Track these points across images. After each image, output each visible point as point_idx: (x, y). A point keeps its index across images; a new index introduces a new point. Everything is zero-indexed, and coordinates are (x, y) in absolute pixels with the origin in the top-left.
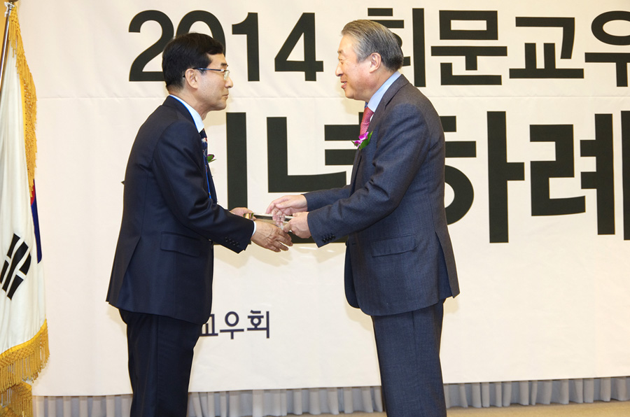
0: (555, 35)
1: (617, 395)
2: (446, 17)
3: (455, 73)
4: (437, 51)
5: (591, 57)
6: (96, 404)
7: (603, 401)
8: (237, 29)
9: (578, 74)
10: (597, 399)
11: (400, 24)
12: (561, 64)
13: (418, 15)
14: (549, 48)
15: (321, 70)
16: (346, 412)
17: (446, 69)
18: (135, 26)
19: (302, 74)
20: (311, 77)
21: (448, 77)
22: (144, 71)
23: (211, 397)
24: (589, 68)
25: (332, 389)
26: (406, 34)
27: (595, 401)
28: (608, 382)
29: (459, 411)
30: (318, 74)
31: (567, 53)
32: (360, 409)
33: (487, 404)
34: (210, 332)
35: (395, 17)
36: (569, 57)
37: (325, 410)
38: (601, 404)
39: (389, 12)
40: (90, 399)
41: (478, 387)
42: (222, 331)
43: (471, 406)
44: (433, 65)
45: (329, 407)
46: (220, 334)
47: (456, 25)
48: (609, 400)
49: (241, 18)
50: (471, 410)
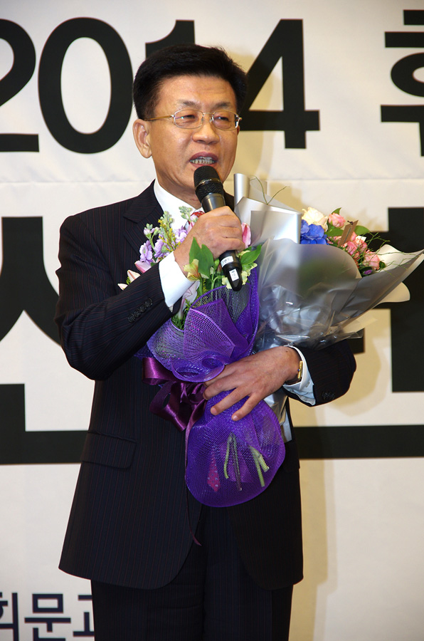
15: (316, 127)
19: (279, 136)
20: (295, 141)
30: (310, 136)
49: (163, 31)
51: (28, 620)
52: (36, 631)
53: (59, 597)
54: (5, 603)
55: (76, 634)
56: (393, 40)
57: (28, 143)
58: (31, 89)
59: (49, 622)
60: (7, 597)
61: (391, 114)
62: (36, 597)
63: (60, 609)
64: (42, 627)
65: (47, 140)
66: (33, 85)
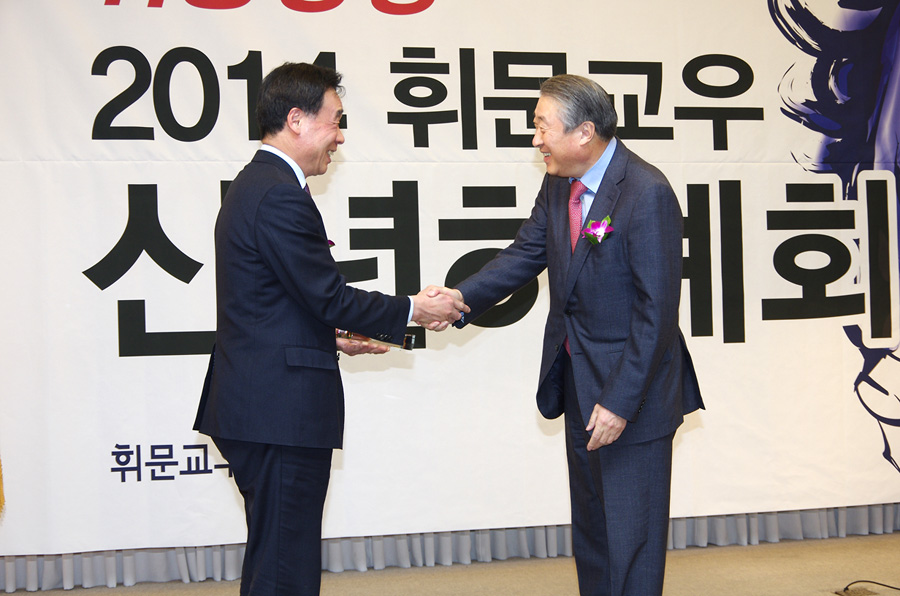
0: (638, 85)
1: (716, 539)
2: (502, 60)
3: (514, 131)
4: (491, 104)
5: (682, 113)
6: (49, 565)
7: (697, 547)
8: (234, 72)
9: (666, 133)
10: (690, 543)
11: (444, 68)
12: (645, 121)
13: (467, 57)
14: (631, 101)
16: (376, 568)
17: (503, 126)
18: (100, 66)
21: (505, 137)
22: (112, 125)
23: (200, 553)
24: (681, 127)
25: (357, 539)
26: (452, 81)
27: (688, 547)
28: (704, 523)
29: (520, 562)
31: (652, 108)
32: (394, 564)
33: (554, 553)
34: (202, 468)
35: (438, 59)
36: (655, 112)
37: (349, 567)
38: (696, 551)
39: (430, 52)
40: (41, 558)
41: (543, 532)
42: (217, 467)
43: (533, 556)
44: (486, 121)
45: (354, 562)
46: (214, 470)
47: (515, 71)
48: (705, 545)
49: (240, 58)
50: (534, 561)
51: (148, 464)
52: (153, 471)
53: (170, 447)
54: (132, 453)
55: (182, 473)
56: (396, 68)
57: (146, 134)
58: (148, 96)
59: (163, 465)
60: (133, 448)
61: (394, 118)
62: (154, 448)
63: (170, 456)
64: (158, 469)
65: (159, 131)
66: (149, 93)
